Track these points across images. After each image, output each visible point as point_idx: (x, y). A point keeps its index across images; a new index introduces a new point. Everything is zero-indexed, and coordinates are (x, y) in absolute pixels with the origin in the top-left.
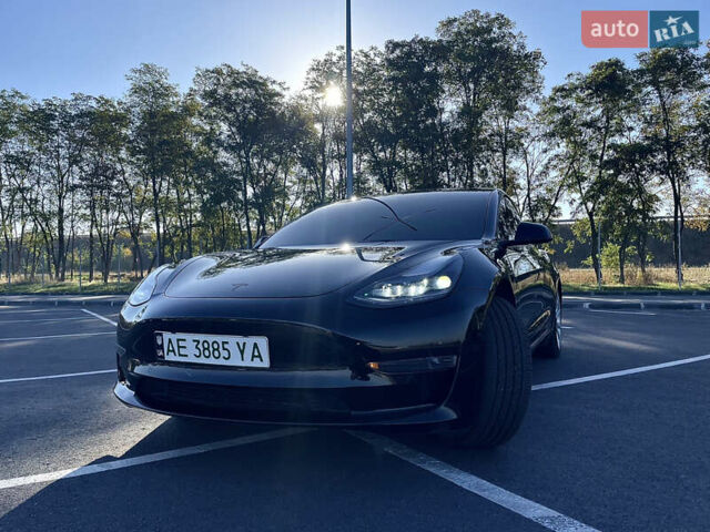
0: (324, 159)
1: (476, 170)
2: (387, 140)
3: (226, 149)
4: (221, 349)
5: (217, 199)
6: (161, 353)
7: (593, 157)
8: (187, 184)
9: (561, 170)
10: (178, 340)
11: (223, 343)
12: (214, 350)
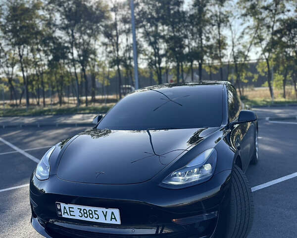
0: (117, 33)
1: (203, 37)
2: (153, 21)
3: (60, 29)
4: (93, 214)
5: (56, 58)
6: (60, 213)
7: (268, 27)
8: (39, 50)
9: (251, 35)
10: (69, 208)
11: (95, 211)
12: (90, 214)
